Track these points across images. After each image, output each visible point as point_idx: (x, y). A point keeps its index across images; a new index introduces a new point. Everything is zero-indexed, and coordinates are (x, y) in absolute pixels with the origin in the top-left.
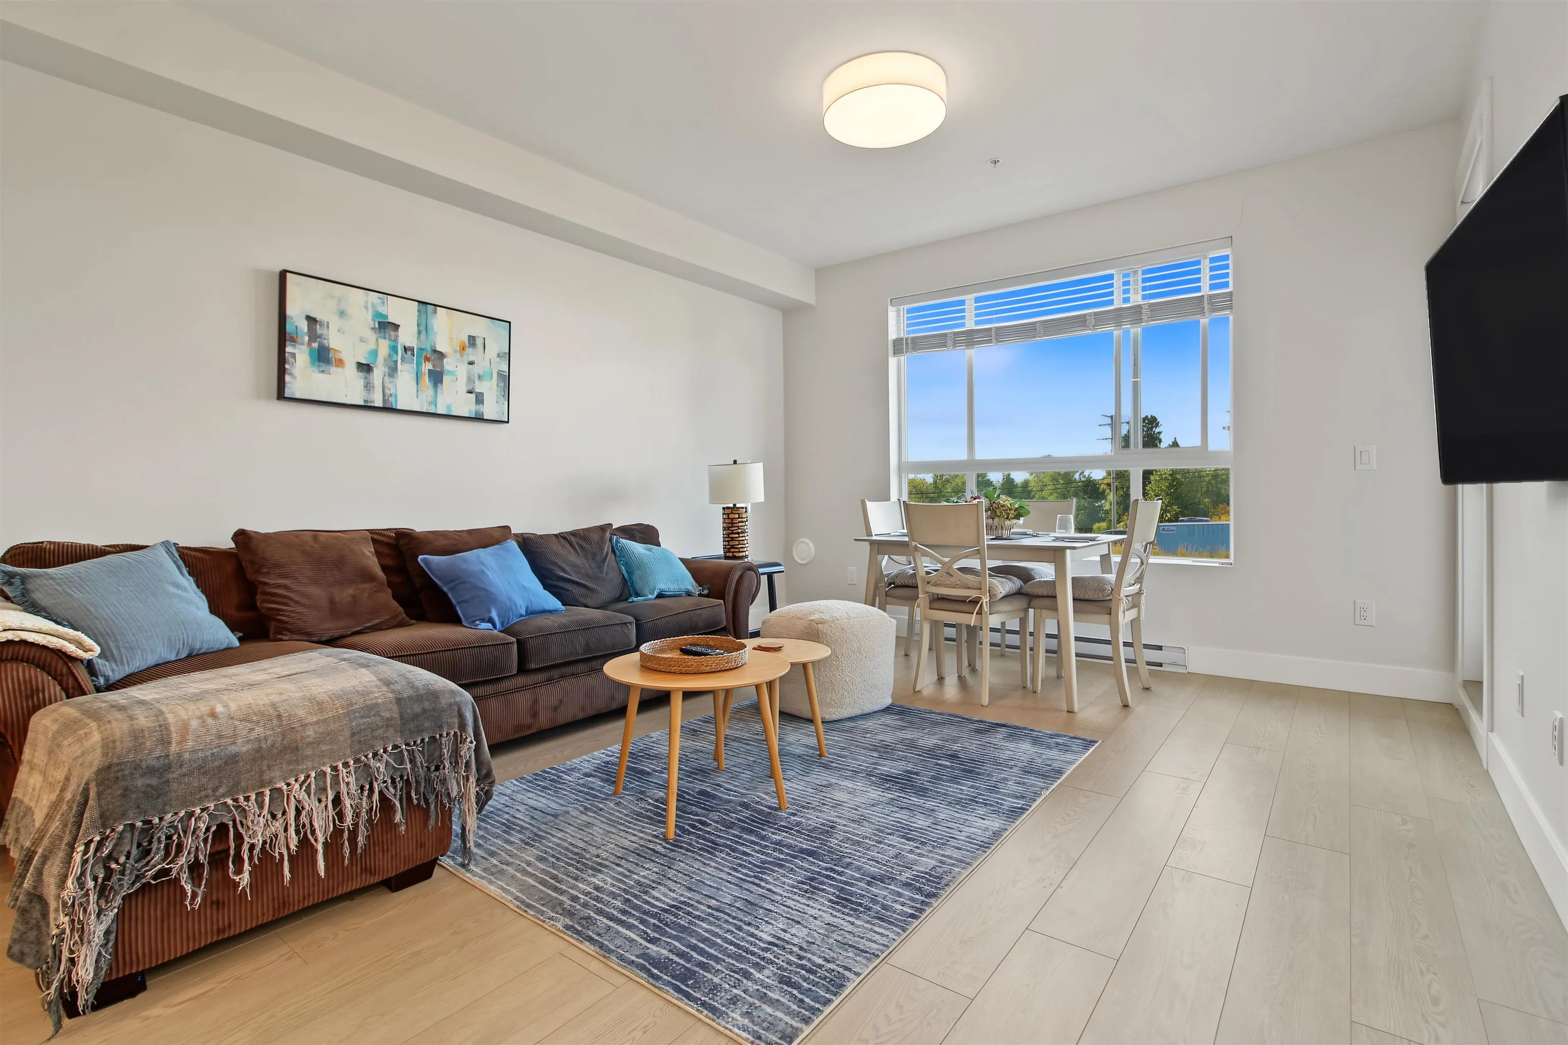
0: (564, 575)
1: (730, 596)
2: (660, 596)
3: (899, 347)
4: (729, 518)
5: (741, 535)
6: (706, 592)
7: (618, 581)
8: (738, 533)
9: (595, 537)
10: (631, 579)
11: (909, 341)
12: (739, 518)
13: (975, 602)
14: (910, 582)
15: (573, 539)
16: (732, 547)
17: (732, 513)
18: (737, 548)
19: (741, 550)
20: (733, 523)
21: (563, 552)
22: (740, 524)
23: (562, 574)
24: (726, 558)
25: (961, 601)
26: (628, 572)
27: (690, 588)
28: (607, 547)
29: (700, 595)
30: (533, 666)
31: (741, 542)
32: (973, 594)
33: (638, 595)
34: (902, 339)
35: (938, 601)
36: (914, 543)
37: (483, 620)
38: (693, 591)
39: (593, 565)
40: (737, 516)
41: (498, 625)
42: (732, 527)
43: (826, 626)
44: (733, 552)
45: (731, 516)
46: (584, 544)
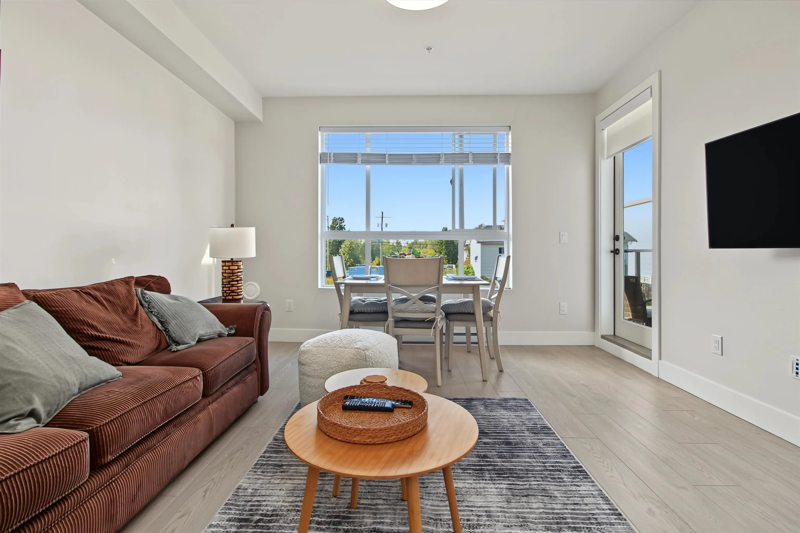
0: (97, 334)
1: (256, 333)
2: (200, 341)
3: (324, 158)
4: (229, 269)
5: (239, 282)
6: (233, 332)
7: (153, 333)
8: (237, 281)
9: (122, 289)
10: (166, 329)
11: (332, 155)
12: (238, 269)
13: (432, 321)
14: (366, 310)
15: (98, 294)
16: (233, 291)
17: (232, 265)
18: (236, 293)
19: (239, 294)
20: (233, 273)
21: (90, 309)
22: (239, 274)
23: (94, 333)
24: (225, 301)
25: (422, 321)
26: (161, 323)
27: (221, 330)
28: (136, 301)
29: (229, 335)
30: (110, 458)
31: (239, 288)
32: (430, 316)
33: (178, 344)
34: (327, 154)
35: (401, 322)
36: (389, 285)
37: (21, 417)
38: (224, 332)
39: (125, 318)
40: (236, 267)
41: (43, 416)
42: (233, 276)
43: (370, 352)
44: (233, 296)
45: (231, 268)
46: (111, 298)
